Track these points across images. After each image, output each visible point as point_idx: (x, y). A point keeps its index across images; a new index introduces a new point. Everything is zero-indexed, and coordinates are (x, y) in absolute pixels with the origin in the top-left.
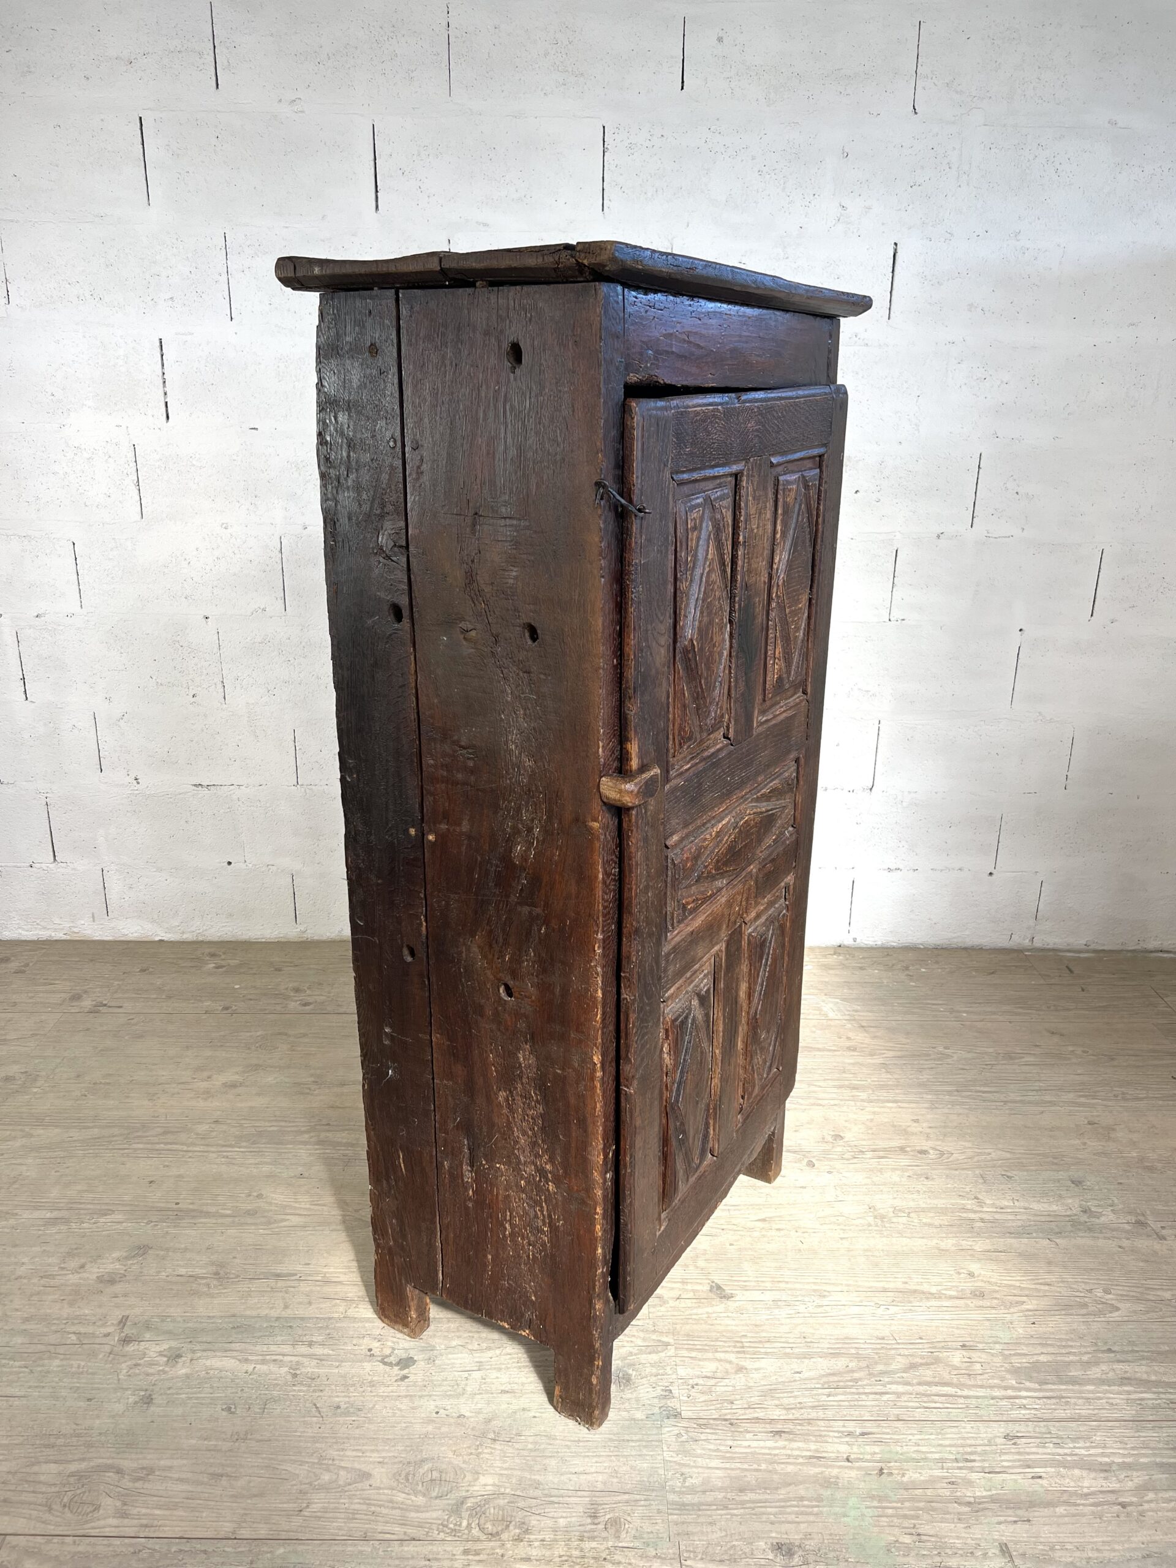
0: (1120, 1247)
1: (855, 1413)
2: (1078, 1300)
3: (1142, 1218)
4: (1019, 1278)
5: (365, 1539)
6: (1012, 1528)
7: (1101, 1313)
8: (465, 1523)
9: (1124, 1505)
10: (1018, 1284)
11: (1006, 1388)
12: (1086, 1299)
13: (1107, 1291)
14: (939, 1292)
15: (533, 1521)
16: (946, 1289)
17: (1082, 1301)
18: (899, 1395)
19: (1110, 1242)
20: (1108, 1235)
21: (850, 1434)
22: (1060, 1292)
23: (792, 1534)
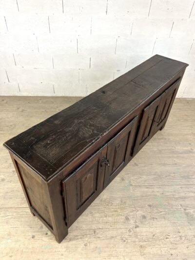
1: (158, 184)
6: (182, 202)
10: (181, 162)
11: (180, 180)
14: (170, 164)
17: (191, 165)
18: (164, 181)
21: (158, 188)
22: (188, 163)
23: (151, 204)
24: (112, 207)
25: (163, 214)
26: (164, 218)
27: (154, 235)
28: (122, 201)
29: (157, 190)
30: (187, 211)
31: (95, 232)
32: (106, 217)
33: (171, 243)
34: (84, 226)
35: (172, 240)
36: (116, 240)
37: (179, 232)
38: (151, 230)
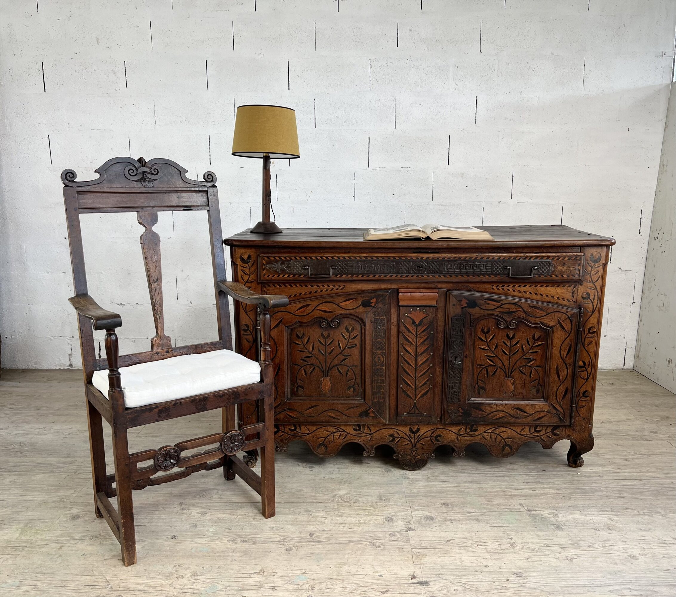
1: (471, 478)
5: (304, 502)
6: (524, 501)
8: (337, 499)
9: (564, 496)
11: (525, 472)
15: (360, 499)
18: (487, 474)
21: (468, 482)
23: (449, 502)
24: (357, 504)
25: (474, 516)
26: (477, 520)
27: (448, 541)
28: (381, 498)
29: (467, 485)
30: (533, 512)
31: (311, 534)
32: (341, 516)
33: (488, 551)
34: (290, 527)
35: (489, 548)
36: (359, 545)
37: (511, 539)
38: (443, 534)
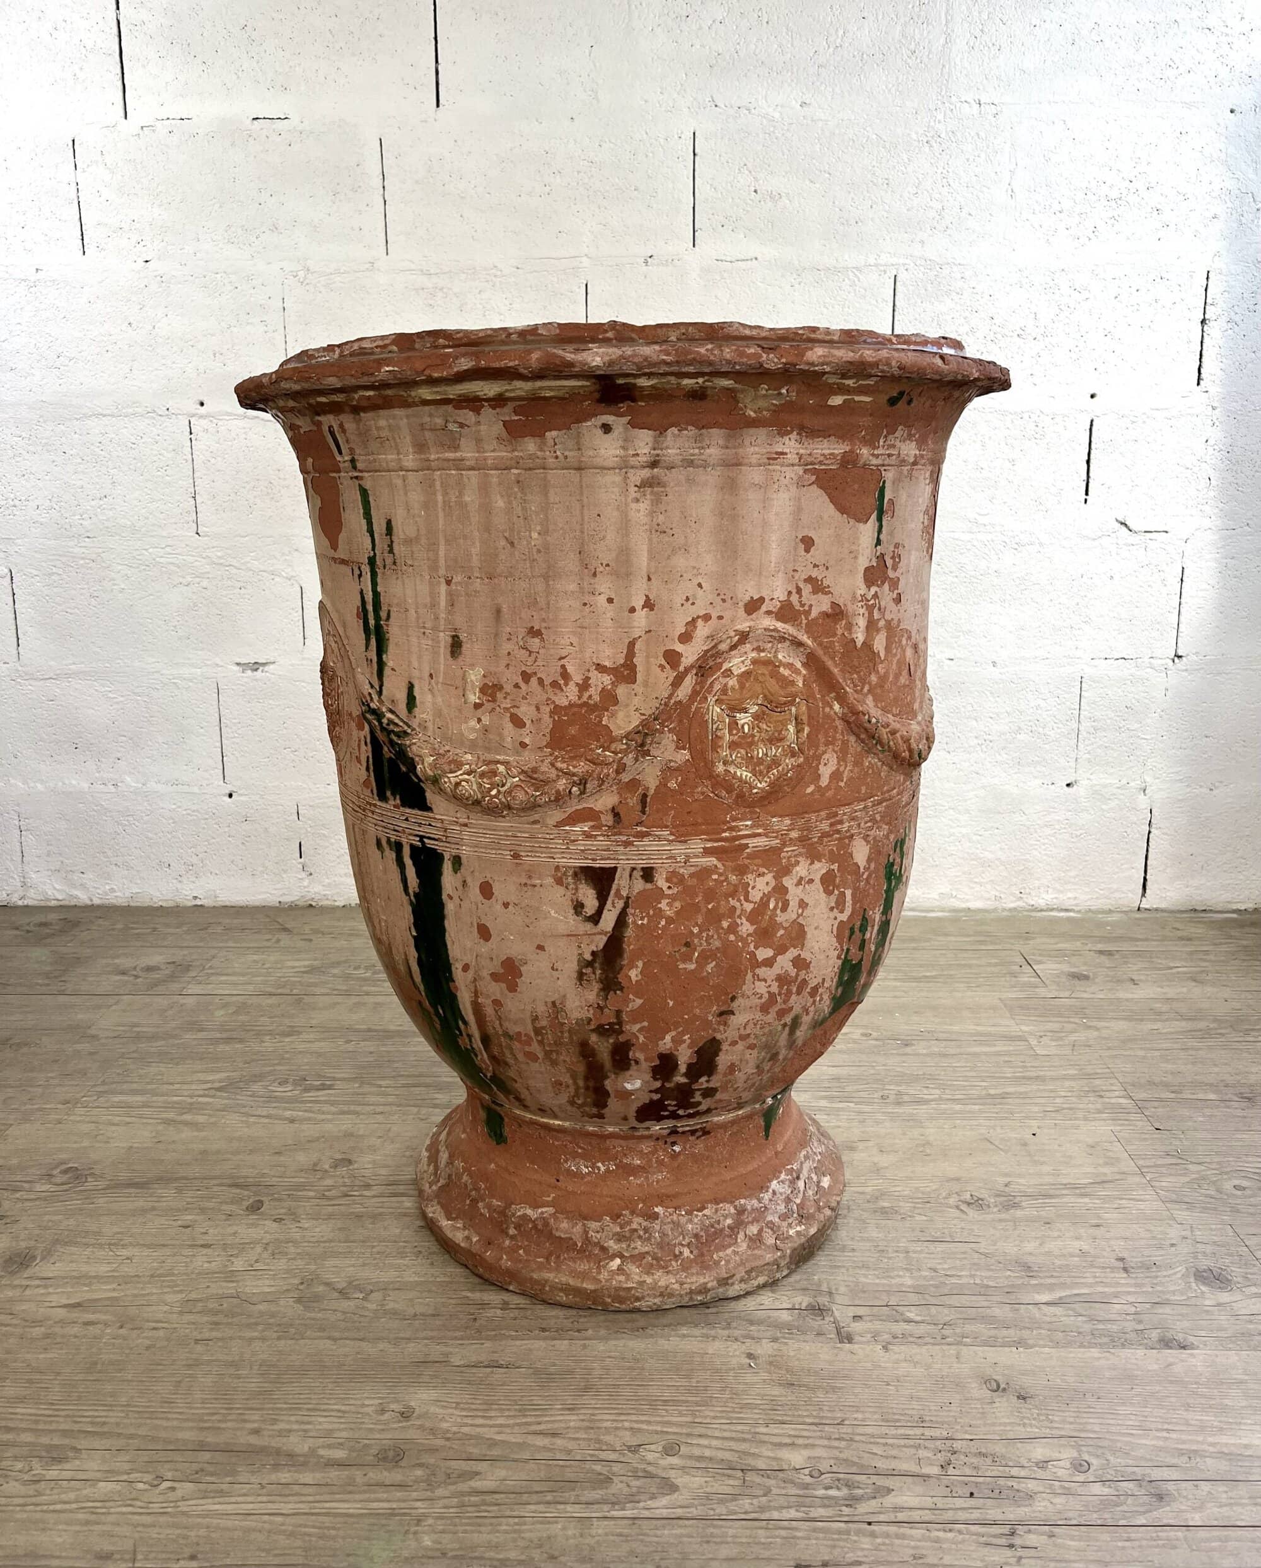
0: (750, 1356)
2: (598, 1468)
3: (823, 1300)
4: (500, 1421)
7: (632, 1499)
10: (489, 1433)
12: (616, 1468)
13: (670, 1450)
14: (313, 1451)
16: (329, 1447)
17: (605, 1471)
19: (735, 1345)
20: (737, 1333)
22: (569, 1452)
